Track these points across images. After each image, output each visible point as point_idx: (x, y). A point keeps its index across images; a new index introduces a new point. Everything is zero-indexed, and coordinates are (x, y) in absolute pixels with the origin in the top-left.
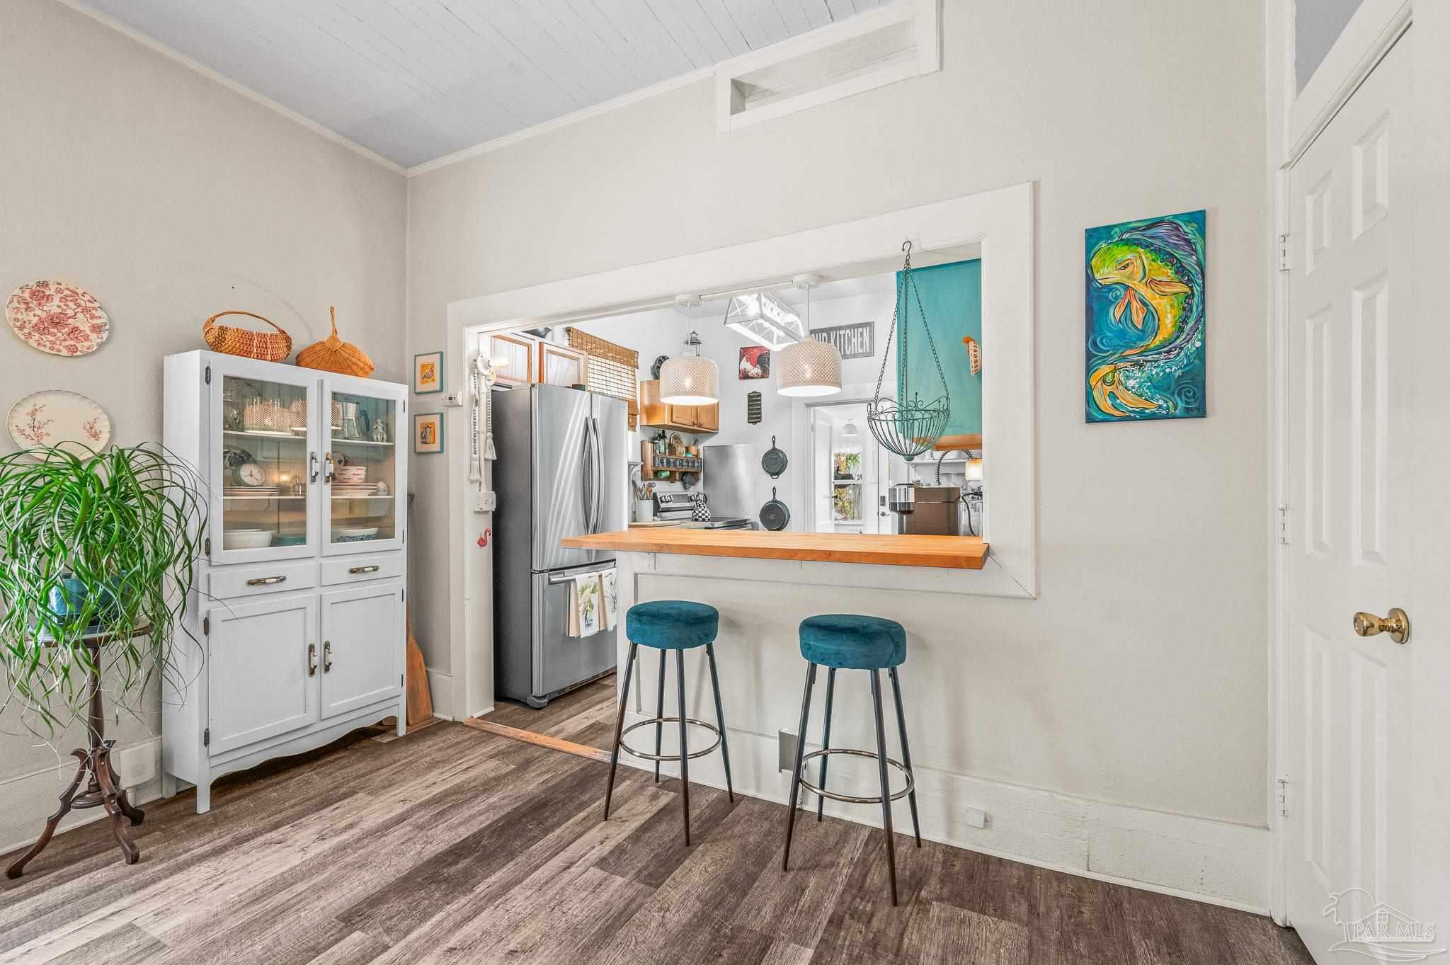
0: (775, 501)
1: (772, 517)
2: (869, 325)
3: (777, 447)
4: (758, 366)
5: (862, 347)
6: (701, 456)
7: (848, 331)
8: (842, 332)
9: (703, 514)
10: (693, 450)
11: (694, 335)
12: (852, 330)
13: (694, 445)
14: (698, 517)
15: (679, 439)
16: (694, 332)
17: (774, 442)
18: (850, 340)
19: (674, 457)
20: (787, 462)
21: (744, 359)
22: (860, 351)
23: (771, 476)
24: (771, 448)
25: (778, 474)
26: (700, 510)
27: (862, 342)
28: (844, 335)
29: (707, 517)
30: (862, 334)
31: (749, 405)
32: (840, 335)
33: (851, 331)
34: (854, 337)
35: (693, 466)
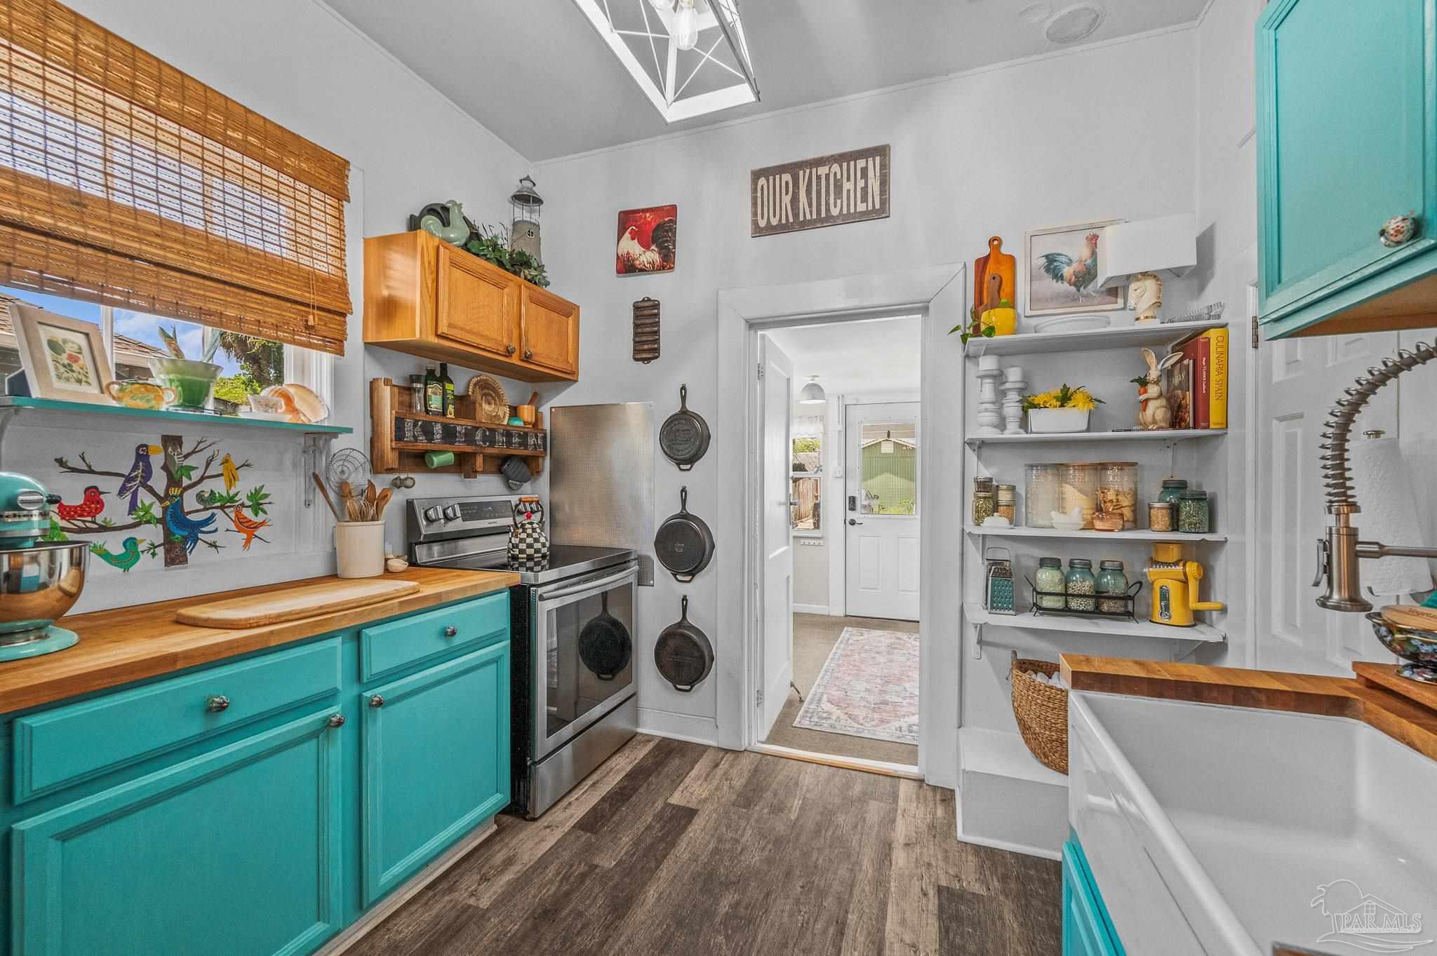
0: (684, 515)
1: (679, 548)
2: (881, 152)
3: (689, 407)
4: (653, 247)
5: (865, 199)
6: (547, 425)
7: (836, 168)
8: (823, 171)
9: (530, 546)
10: (527, 412)
11: (527, 184)
12: (845, 165)
13: (530, 403)
14: (517, 551)
15: (494, 390)
16: (528, 178)
17: (683, 398)
18: (839, 187)
19: (469, 423)
20: (709, 437)
21: (627, 235)
22: (861, 207)
23: (678, 465)
24: (676, 408)
25: (692, 460)
26: (524, 536)
27: (865, 190)
28: (827, 176)
29: (537, 551)
30: (864, 171)
31: (636, 326)
32: (819, 177)
33: (841, 167)
34: (848, 180)
35: (524, 444)
